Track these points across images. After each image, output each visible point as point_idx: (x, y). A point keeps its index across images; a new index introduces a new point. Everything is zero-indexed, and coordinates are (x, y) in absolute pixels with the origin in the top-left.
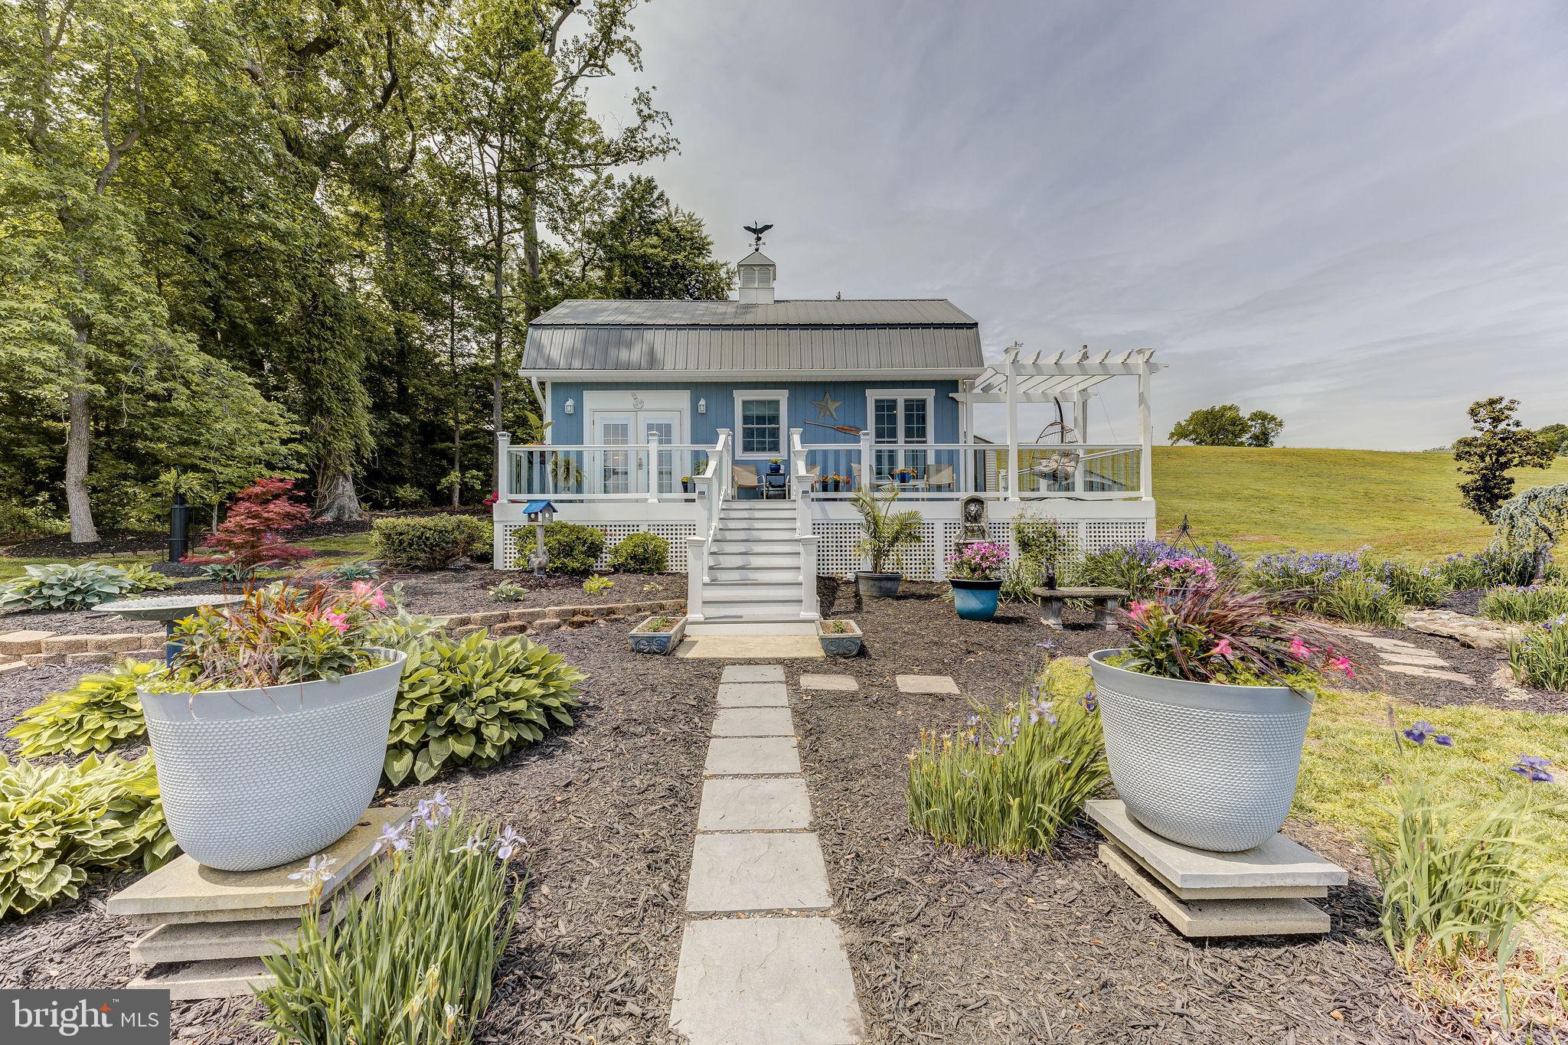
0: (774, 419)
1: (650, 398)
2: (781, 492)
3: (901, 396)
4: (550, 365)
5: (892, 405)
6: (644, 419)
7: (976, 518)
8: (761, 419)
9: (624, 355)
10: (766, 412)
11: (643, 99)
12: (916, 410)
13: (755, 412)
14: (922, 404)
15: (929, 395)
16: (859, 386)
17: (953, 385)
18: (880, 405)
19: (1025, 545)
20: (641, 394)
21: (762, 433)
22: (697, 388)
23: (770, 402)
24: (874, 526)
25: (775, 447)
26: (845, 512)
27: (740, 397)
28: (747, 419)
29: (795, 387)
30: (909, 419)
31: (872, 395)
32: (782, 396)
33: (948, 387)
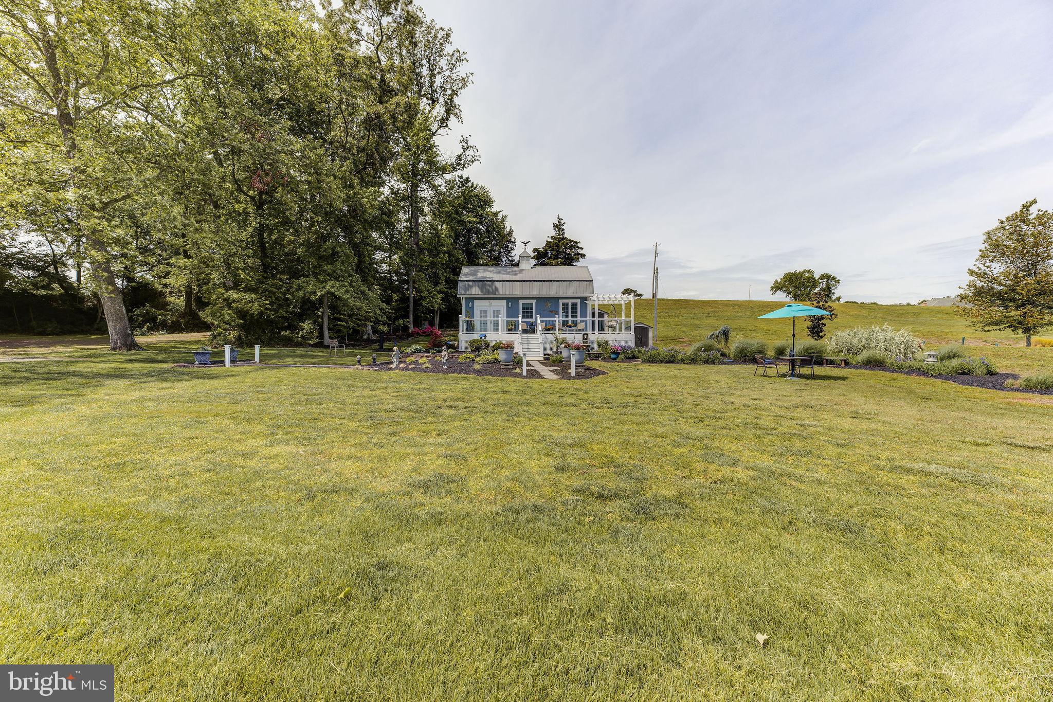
0: (532, 309)
1: (494, 302)
2: (534, 331)
3: (570, 302)
5: (567, 304)
6: (492, 309)
7: (586, 339)
8: (527, 309)
9: (490, 289)
10: (529, 306)
11: (465, 140)
12: (574, 306)
13: (526, 306)
14: (576, 304)
15: (578, 301)
16: (557, 299)
17: (586, 298)
18: (563, 304)
19: (599, 346)
20: (491, 301)
21: (528, 313)
22: (508, 299)
23: (530, 303)
24: (557, 340)
25: (531, 317)
26: (550, 337)
27: (521, 302)
28: (523, 309)
29: (538, 299)
30: (572, 308)
31: (561, 301)
32: (534, 302)
33: (584, 299)
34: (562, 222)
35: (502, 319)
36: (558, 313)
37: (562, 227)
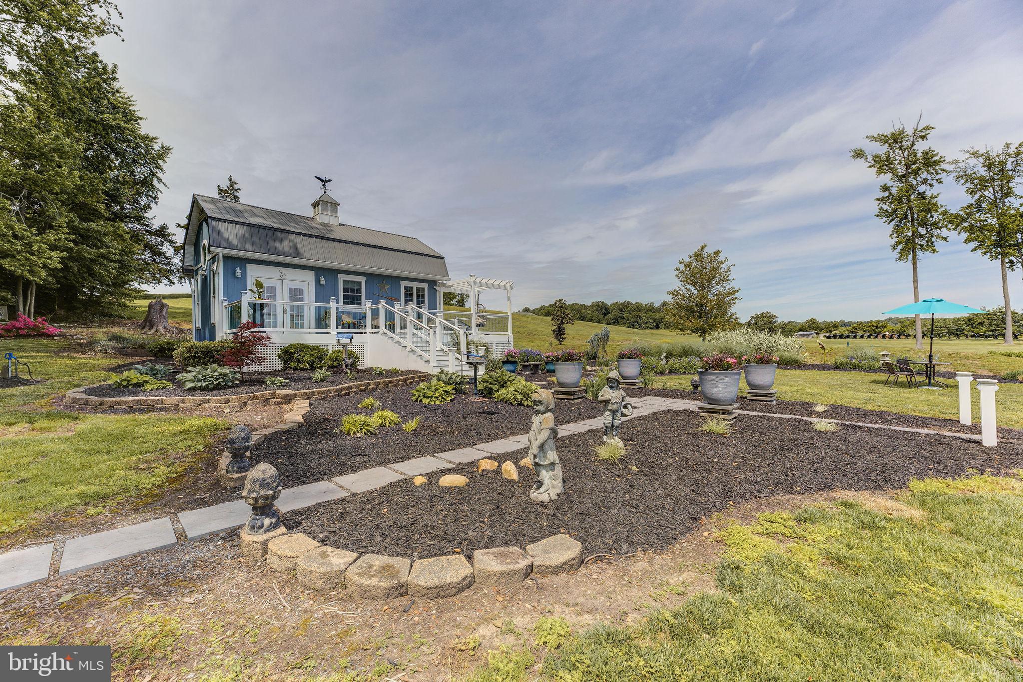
0: (359, 291)
1: (290, 273)
3: (415, 285)
4: (230, 246)
5: (412, 288)
6: (287, 283)
8: (352, 291)
9: (279, 246)
10: (356, 287)
12: (421, 292)
13: (349, 286)
14: (423, 289)
15: (426, 286)
16: (396, 279)
17: (436, 283)
18: (406, 288)
20: (284, 270)
21: (352, 298)
22: (319, 271)
23: (358, 282)
25: (358, 304)
27: (341, 278)
28: (345, 290)
29: (369, 276)
30: (418, 295)
31: (403, 284)
32: (363, 280)
33: (432, 283)
34: (236, 187)
35: (310, 306)
36: (399, 300)
37: (236, 194)
